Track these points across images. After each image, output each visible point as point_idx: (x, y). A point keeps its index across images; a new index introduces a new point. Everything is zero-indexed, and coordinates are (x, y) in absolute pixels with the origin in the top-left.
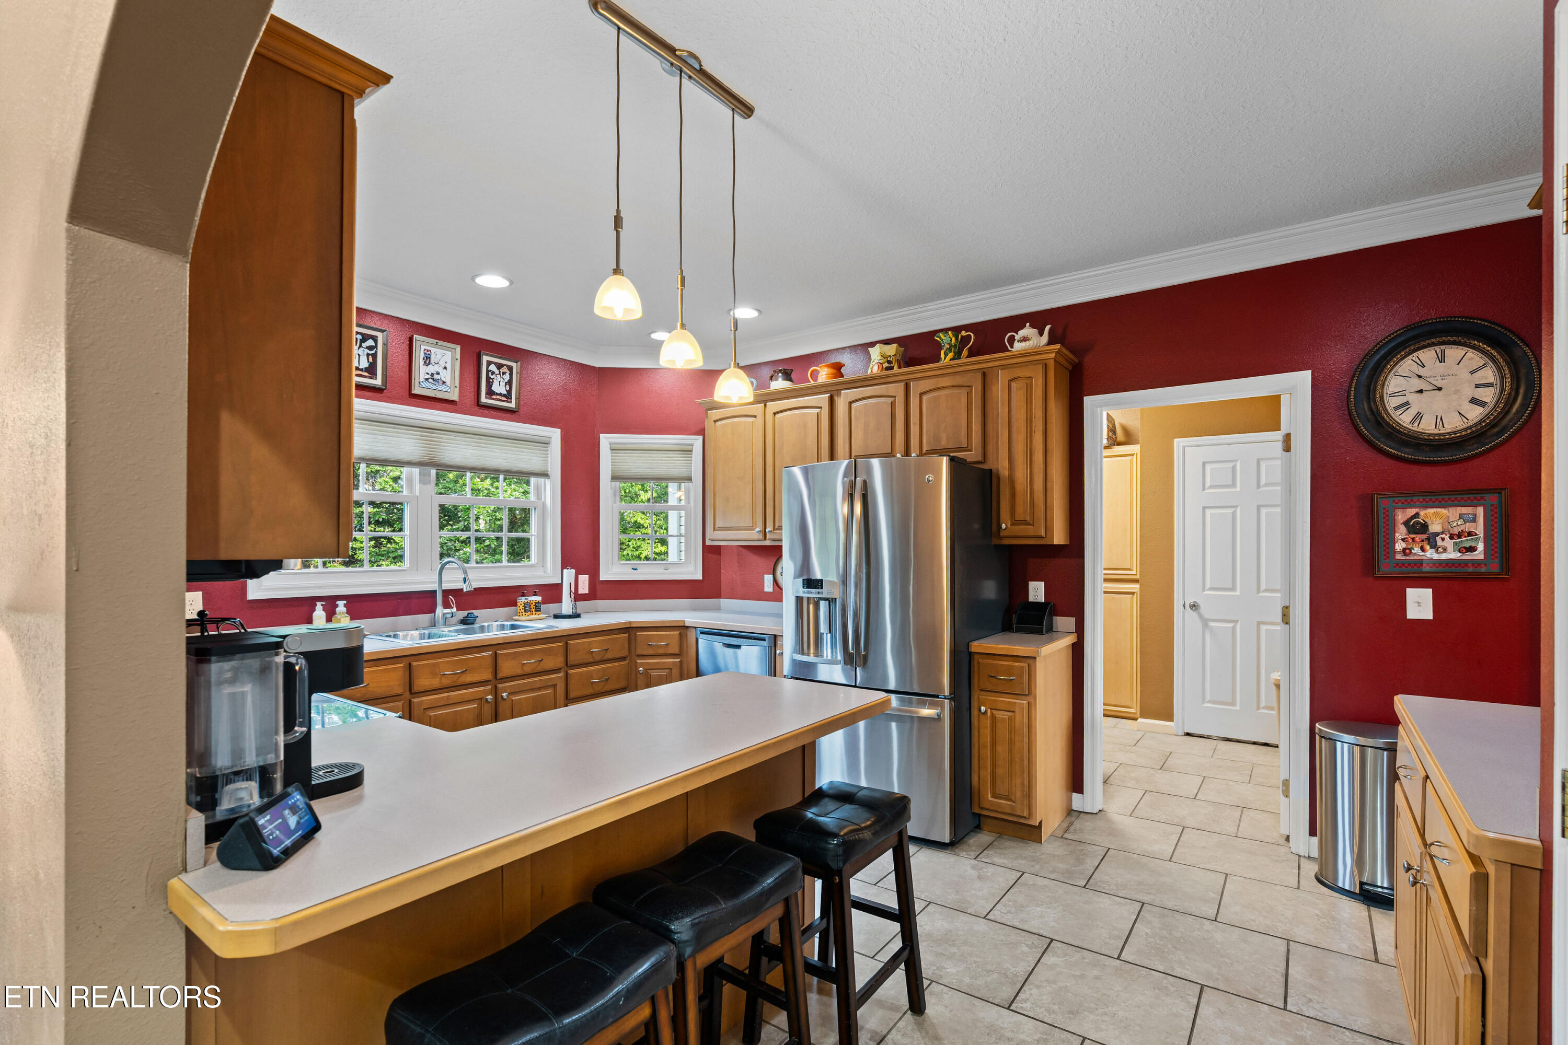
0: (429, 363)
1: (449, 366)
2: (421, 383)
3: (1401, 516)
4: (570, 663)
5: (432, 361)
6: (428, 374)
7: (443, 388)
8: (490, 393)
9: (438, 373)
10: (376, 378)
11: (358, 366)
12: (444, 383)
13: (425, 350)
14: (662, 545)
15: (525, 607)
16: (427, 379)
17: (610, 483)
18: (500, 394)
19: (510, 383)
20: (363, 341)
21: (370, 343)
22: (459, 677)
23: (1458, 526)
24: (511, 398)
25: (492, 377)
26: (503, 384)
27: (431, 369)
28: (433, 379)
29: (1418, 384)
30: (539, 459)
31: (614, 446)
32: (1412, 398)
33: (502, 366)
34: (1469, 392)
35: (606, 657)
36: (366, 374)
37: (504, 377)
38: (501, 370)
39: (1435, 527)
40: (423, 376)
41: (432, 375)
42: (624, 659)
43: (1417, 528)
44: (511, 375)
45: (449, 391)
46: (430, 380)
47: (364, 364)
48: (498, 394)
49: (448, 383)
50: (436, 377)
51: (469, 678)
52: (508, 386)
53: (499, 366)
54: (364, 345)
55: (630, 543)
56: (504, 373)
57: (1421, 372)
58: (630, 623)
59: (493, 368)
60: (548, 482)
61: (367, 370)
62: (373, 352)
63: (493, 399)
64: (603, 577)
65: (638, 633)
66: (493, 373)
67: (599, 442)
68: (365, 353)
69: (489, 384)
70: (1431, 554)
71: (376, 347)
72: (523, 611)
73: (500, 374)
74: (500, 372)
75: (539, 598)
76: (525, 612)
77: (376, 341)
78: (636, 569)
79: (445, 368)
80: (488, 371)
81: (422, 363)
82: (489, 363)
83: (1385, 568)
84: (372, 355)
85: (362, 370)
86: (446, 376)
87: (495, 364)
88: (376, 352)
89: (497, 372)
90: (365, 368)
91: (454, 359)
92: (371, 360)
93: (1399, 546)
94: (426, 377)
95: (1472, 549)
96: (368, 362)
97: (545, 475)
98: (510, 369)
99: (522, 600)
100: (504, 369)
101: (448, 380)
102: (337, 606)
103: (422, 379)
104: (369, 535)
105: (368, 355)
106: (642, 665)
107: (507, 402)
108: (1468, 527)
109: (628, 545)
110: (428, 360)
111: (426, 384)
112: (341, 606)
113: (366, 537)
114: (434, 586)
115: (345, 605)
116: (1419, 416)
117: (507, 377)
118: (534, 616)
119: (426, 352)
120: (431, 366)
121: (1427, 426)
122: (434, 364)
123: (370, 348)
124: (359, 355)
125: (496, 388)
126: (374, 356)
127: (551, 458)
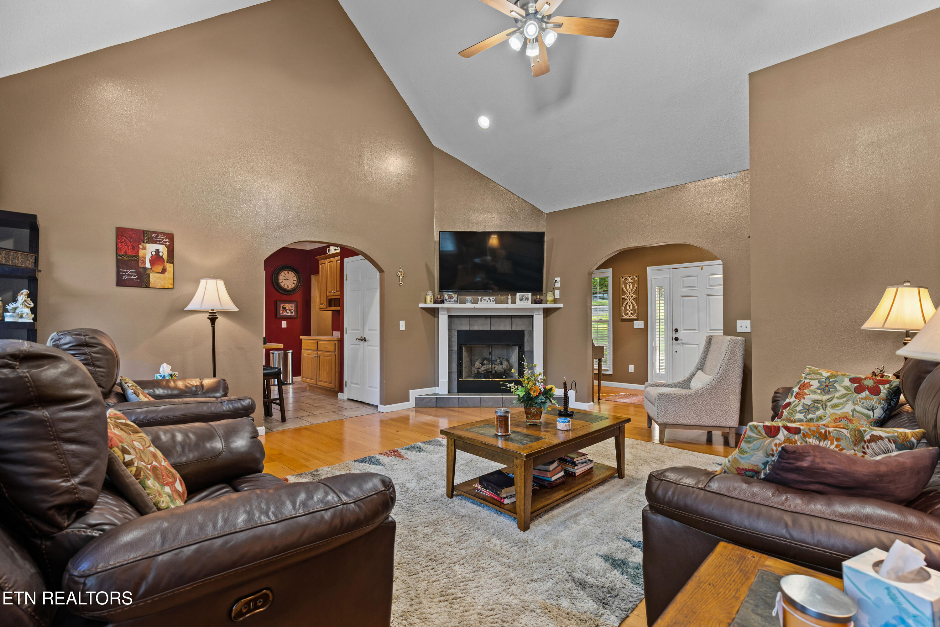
3: (282, 305)
23: (291, 308)
29: (285, 278)
32: (284, 281)
34: (293, 281)
39: (287, 308)
43: (284, 308)
57: (285, 275)
70: (286, 314)
83: (278, 316)
93: (281, 312)
95: (292, 313)
108: (292, 308)
116: (285, 285)
121: (286, 287)
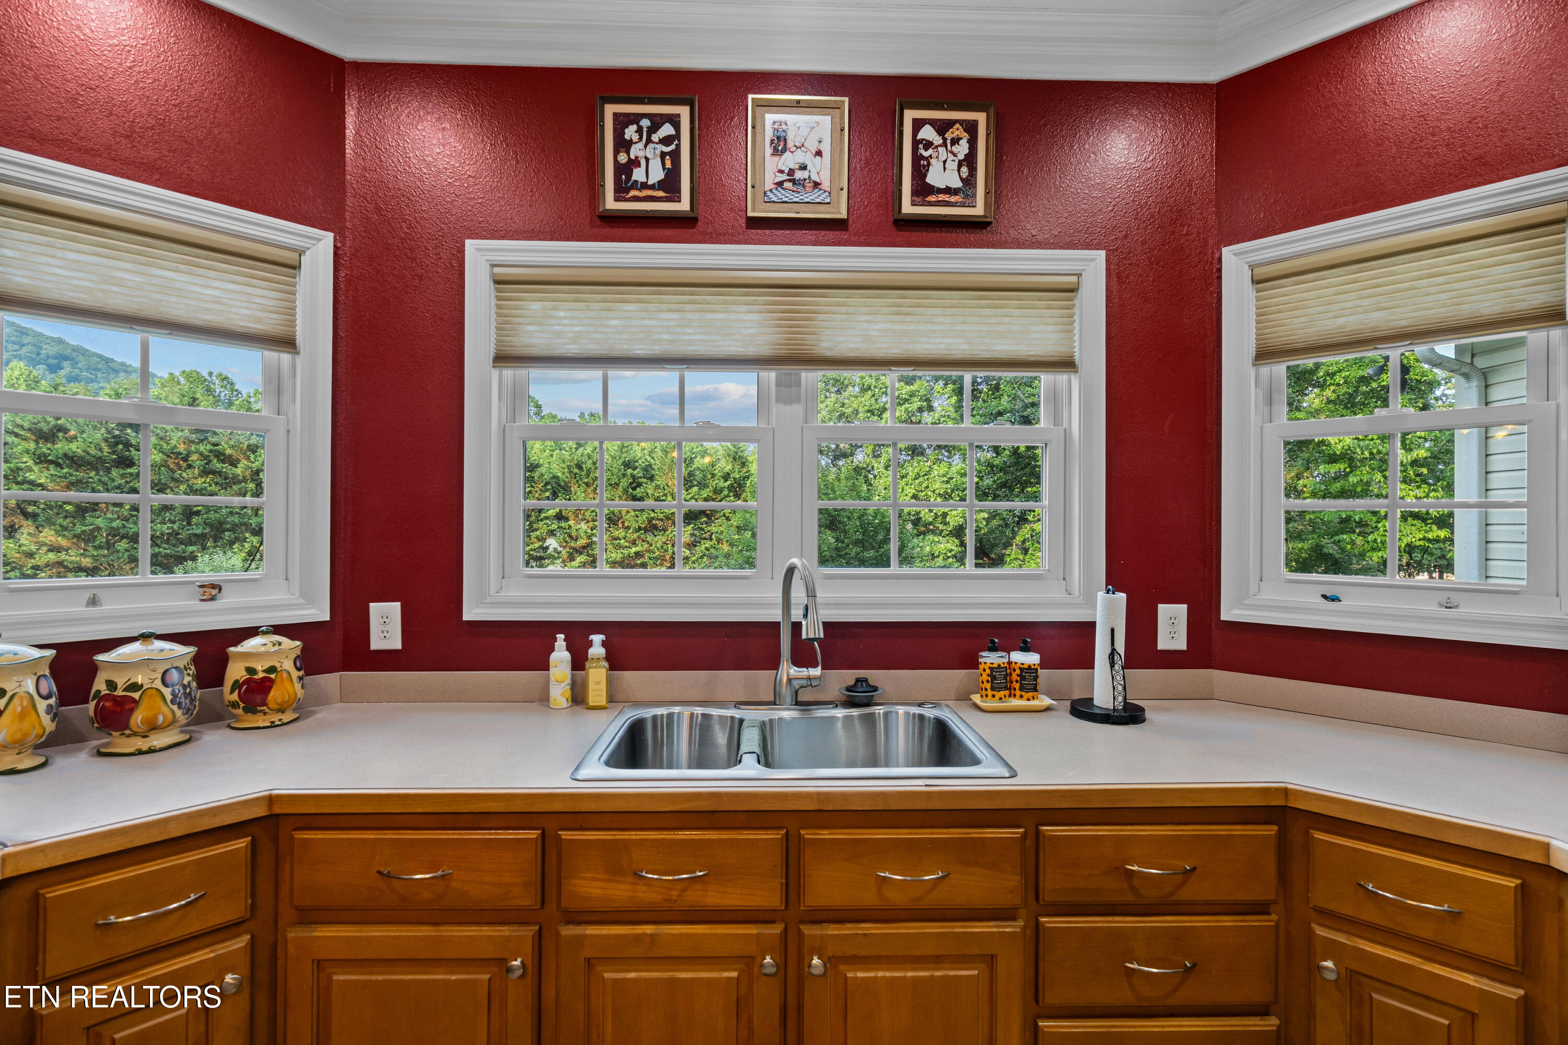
0: (784, 150)
1: (826, 148)
2: (769, 193)
4: (1048, 896)
5: (790, 144)
6: (781, 172)
7: (815, 196)
8: (922, 190)
9: (803, 167)
10: (679, 197)
11: (644, 180)
12: (816, 185)
13: (774, 123)
14: (1440, 528)
15: (993, 678)
16: (780, 184)
17: (1252, 371)
18: (948, 191)
19: (970, 160)
20: (653, 129)
21: (667, 130)
22: (684, 890)
24: (974, 195)
25: (926, 154)
26: (952, 165)
27: (789, 161)
28: (793, 181)
30: (1050, 328)
31: (1261, 272)
33: (950, 124)
35: (1185, 894)
36: (661, 194)
37: (955, 149)
38: (949, 136)
40: (770, 178)
41: (791, 172)
42: (1261, 909)
44: (973, 143)
45: (828, 200)
46: (788, 185)
47: (657, 174)
48: (940, 191)
49: (826, 185)
50: (799, 175)
51: (714, 898)
52: (965, 170)
53: (942, 127)
54: (655, 138)
55: (1380, 525)
56: (955, 141)
58: (1286, 792)
59: (927, 133)
60: (1075, 380)
61: (661, 185)
62: (673, 147)
63: (931, 204)
64: (1230, 612)
65: (1318, 835)
66: (928, 145)
67: (1220, 270)
68: (658, 152)
69: (920, 168)
71: (677, 136)
72: (988, 686)
73: (944, 144)
74: (945, 140)
75: (1032, 659)
76: (993, 689)
77: (677, 125)
78: (1334, 599)
79: (819, 153)
80: (916, 143)
81: (769, 151)
82: (918, 124)
84: (669, 153)
85: (652, 187)
86: (821, 170)
87: (932, 123)
88: (678, 146)
89: (938, 140)
90: (659, 182)
91: (837, 130)
92: (668, 164)
94: (778, 180)
96: (664, 168)
97: (1067, 364)
98: (971, 128)
99: (990, 659)
100: (957, 131)
101: (825, 179)
102: (590, 644)
103: (769, 185)
104: (683, 506)
105: (663, 155)
106: (1333, 950)
107: (963, 205)
109: (1376, 527)
110: (782, 144)
111: (781, 195)
112: (597, 647)
113: (679, 510)
114: (774, 614)
115: (604, 644)
117: (962, 149)
118: (1016, 703)
119: (776, 126)
120: (788, 153)
122: (793, 149)
123: (666, 141)
124: (647, 159)
125: (935, 177)
126: (675, 155)
127: (1081, 324)
